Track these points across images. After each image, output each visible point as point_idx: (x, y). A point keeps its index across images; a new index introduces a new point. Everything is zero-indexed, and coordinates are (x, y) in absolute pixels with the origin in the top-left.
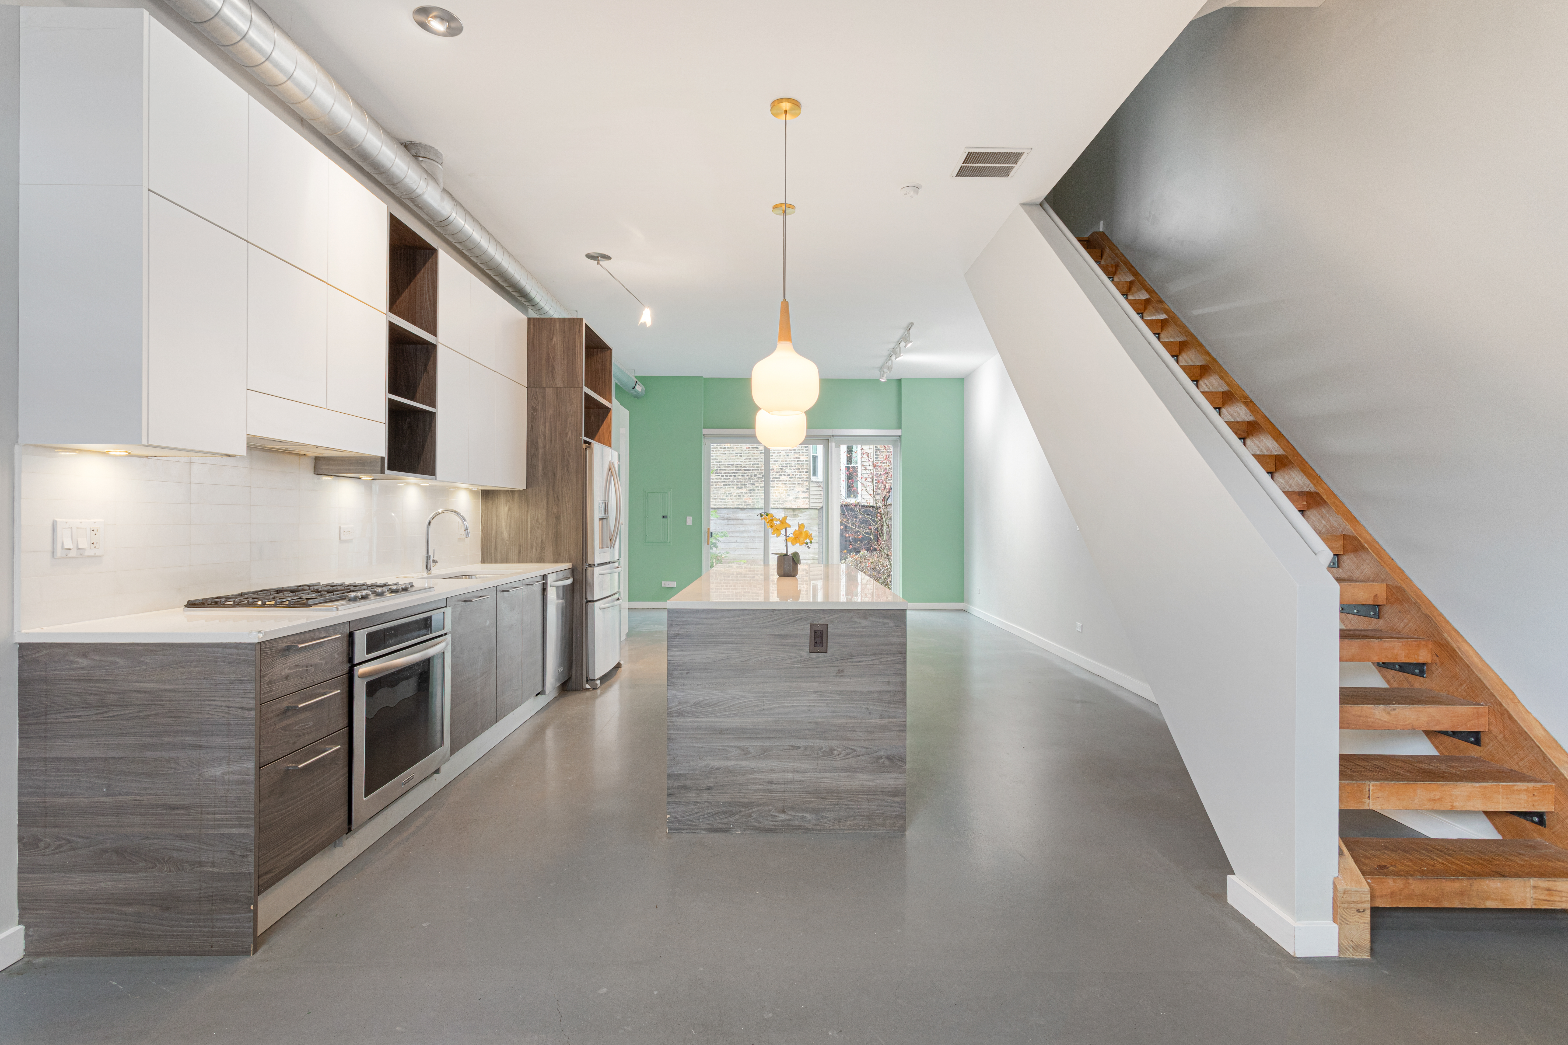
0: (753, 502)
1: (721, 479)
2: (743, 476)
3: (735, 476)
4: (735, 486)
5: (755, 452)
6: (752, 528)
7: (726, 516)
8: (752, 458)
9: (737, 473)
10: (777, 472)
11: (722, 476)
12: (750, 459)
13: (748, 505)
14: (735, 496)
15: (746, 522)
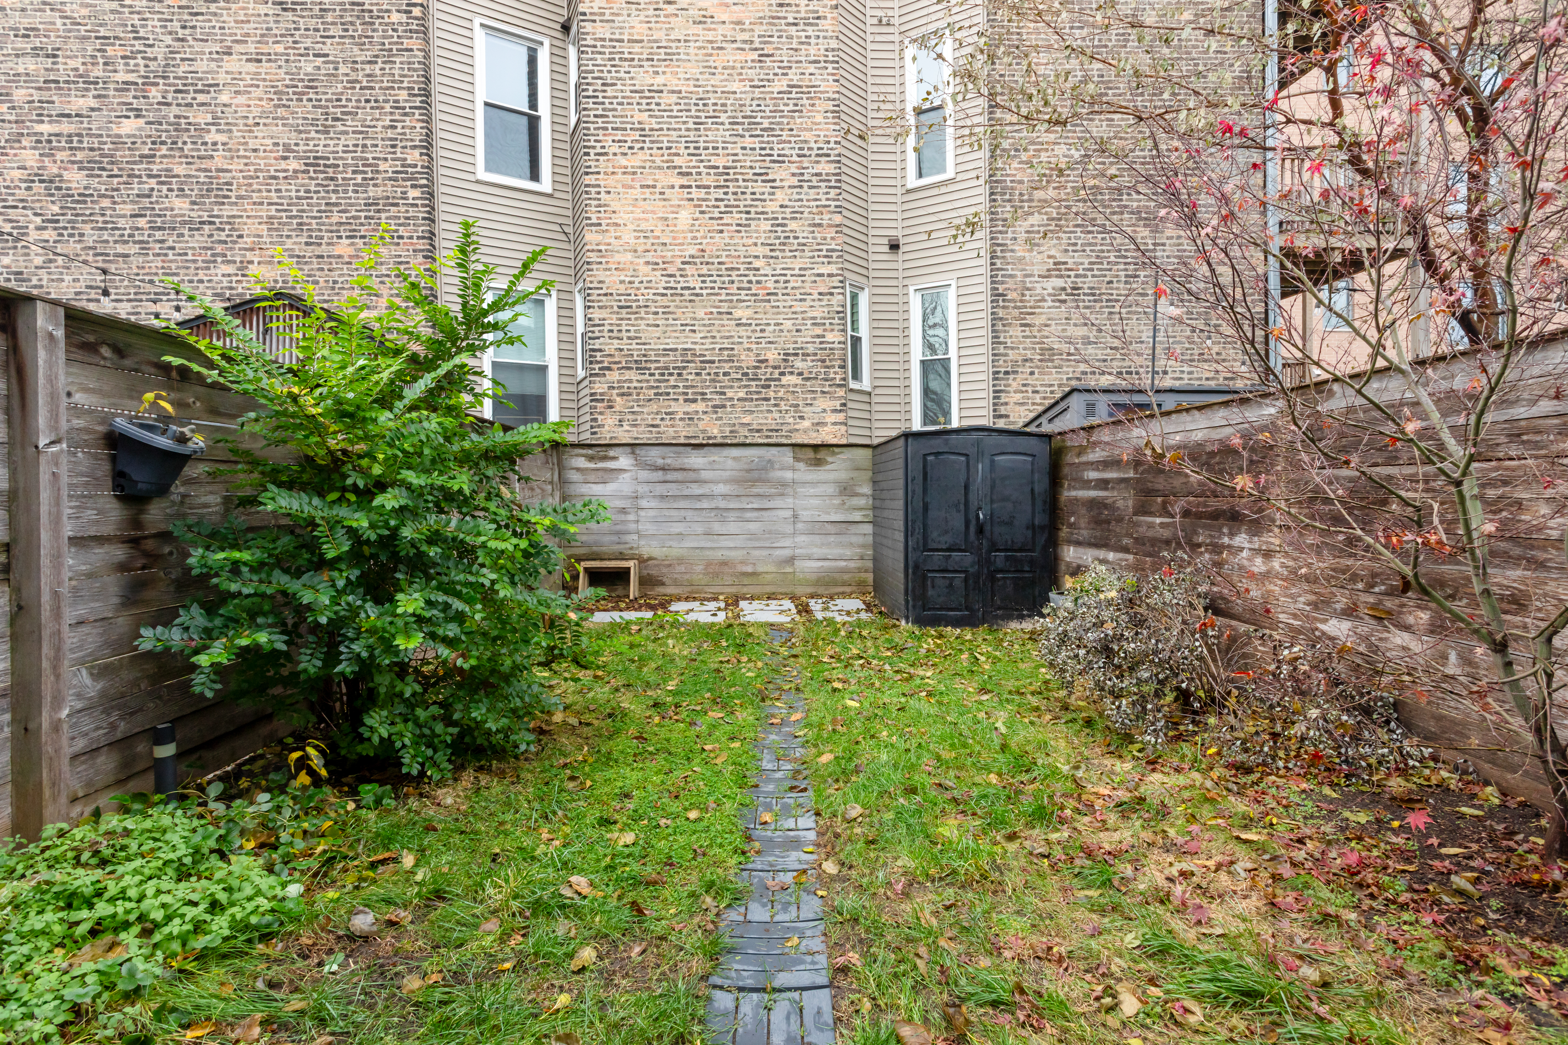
0: (721, 432)
1: (648, 381)
2: (697, 374)
3: (679, 375)
4: (681, 398)
5: (726, 322)
6: (721, 489)
7: (660, 462)
8: (718, 335)
9: (684, 368)
10: (775, 367)
11: (651, 375)
12: (714, 337)
13: (709, 438)
14: (681, 419)
15: (704, 475)
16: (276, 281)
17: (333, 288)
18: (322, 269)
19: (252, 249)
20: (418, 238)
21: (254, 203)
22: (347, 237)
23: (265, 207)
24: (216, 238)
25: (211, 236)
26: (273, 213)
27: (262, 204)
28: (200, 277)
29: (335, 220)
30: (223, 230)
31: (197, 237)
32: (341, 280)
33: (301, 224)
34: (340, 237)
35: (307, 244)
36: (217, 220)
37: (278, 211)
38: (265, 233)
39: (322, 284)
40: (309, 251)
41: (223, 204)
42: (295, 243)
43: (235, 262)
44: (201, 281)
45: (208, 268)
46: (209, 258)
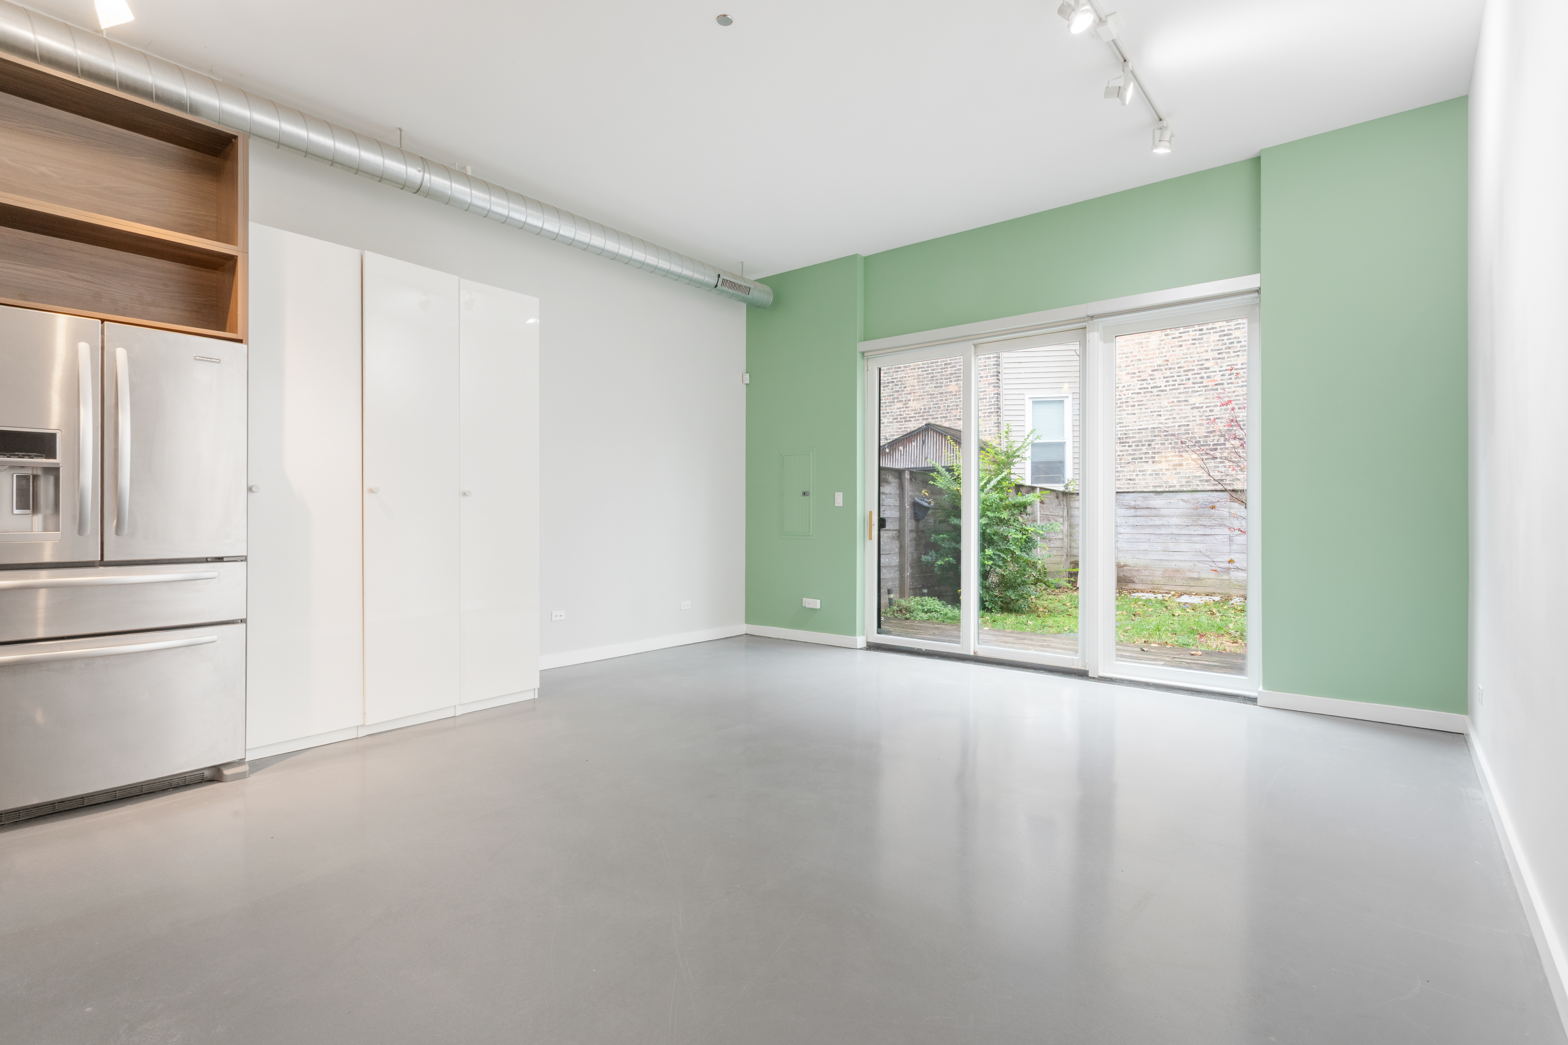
0: (1179, 482)
1: (1127, 451)
2: (1162, 444)
3: (1149, 445)
4: (1150, 460)
5: (1183, 407)
6: (1175, 521)
7: (1132, 503)
8: (1177, 417)
9: (1153, 441)
11: (1129, 446)
12: (1174, 418)
13: (1170, 487)
14: (1150, 475)
15: (1163, 512)
16: (921, 409)
17: (947, 410)
18: (942, 400)
19: (910, 393)
20: (991, 376)
21: (912, 369)
22: (955, 381)
23: (916, 370)
24: (894, 389)
25: (892, 389)
26: (920, 373)
27: (915, 369)
28: (887, 411)
29: (948, 372)
30: (897, 385)
32: (951, 405)
33: (932, 377)
34: (951, 381)
35: (936, 387)
36: (895, 380)
37: (922, 371)
38: (916, 384)
39: (942, 408)
40: (937, 391)
41: (898, 371)
42: (930, 388)
43: (902, 401)
44: (888, 413)
45: (891, 406)
46: (891, 400)
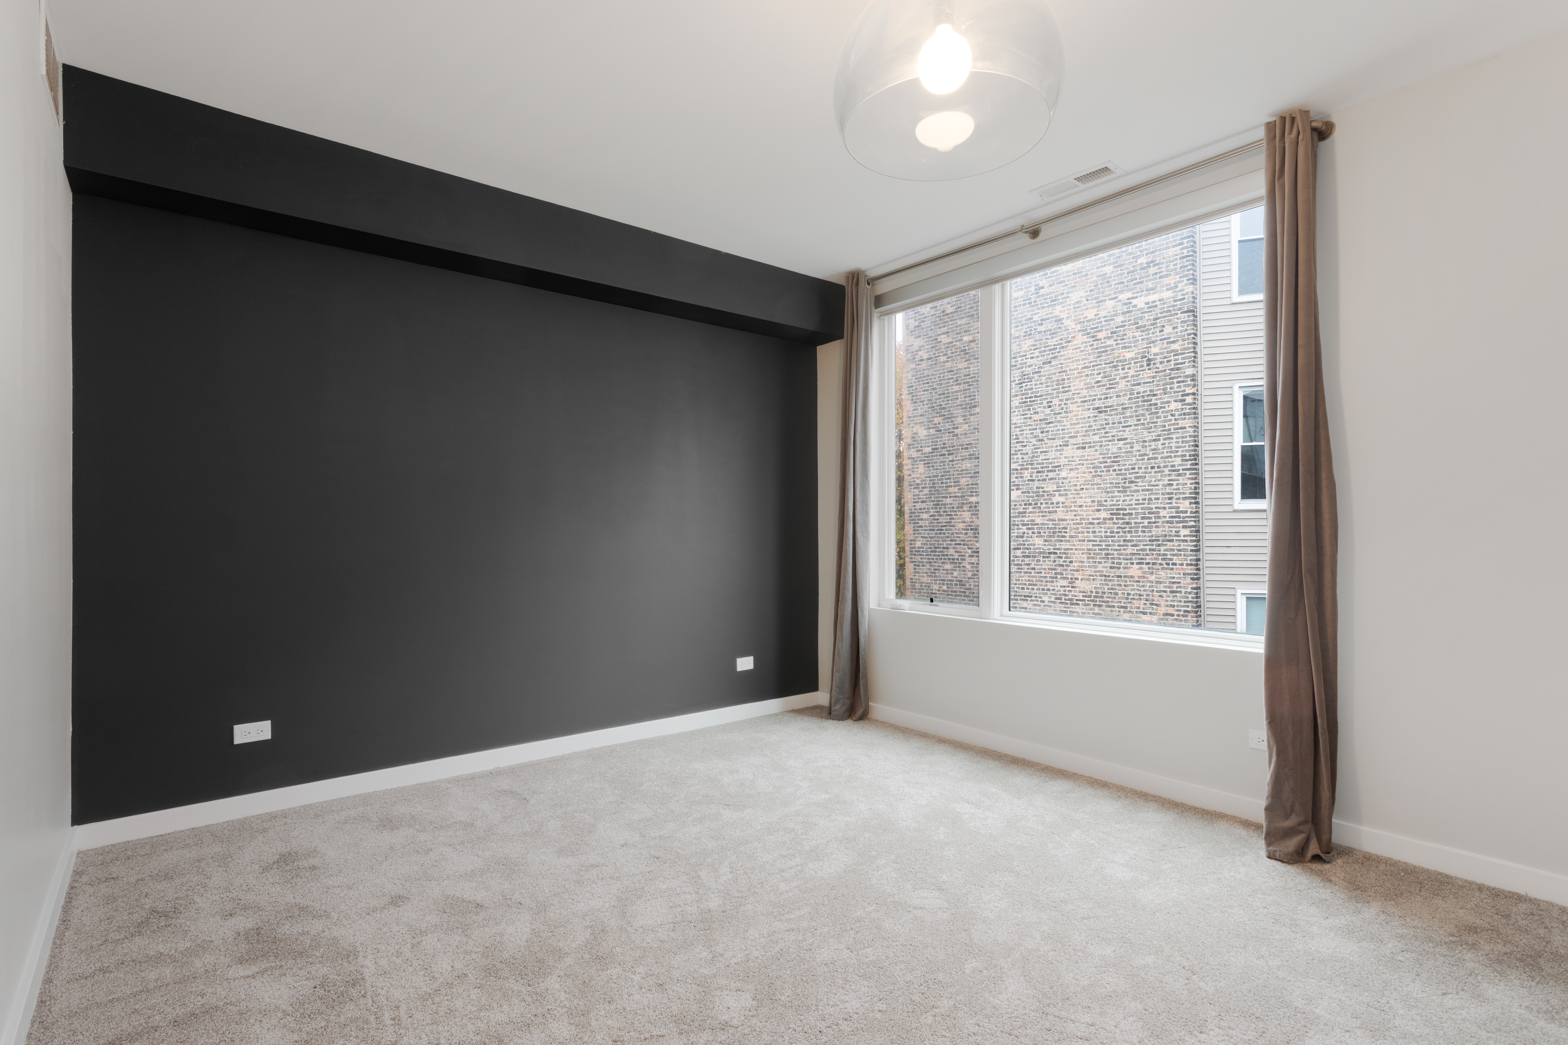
31: (1047, 562)
